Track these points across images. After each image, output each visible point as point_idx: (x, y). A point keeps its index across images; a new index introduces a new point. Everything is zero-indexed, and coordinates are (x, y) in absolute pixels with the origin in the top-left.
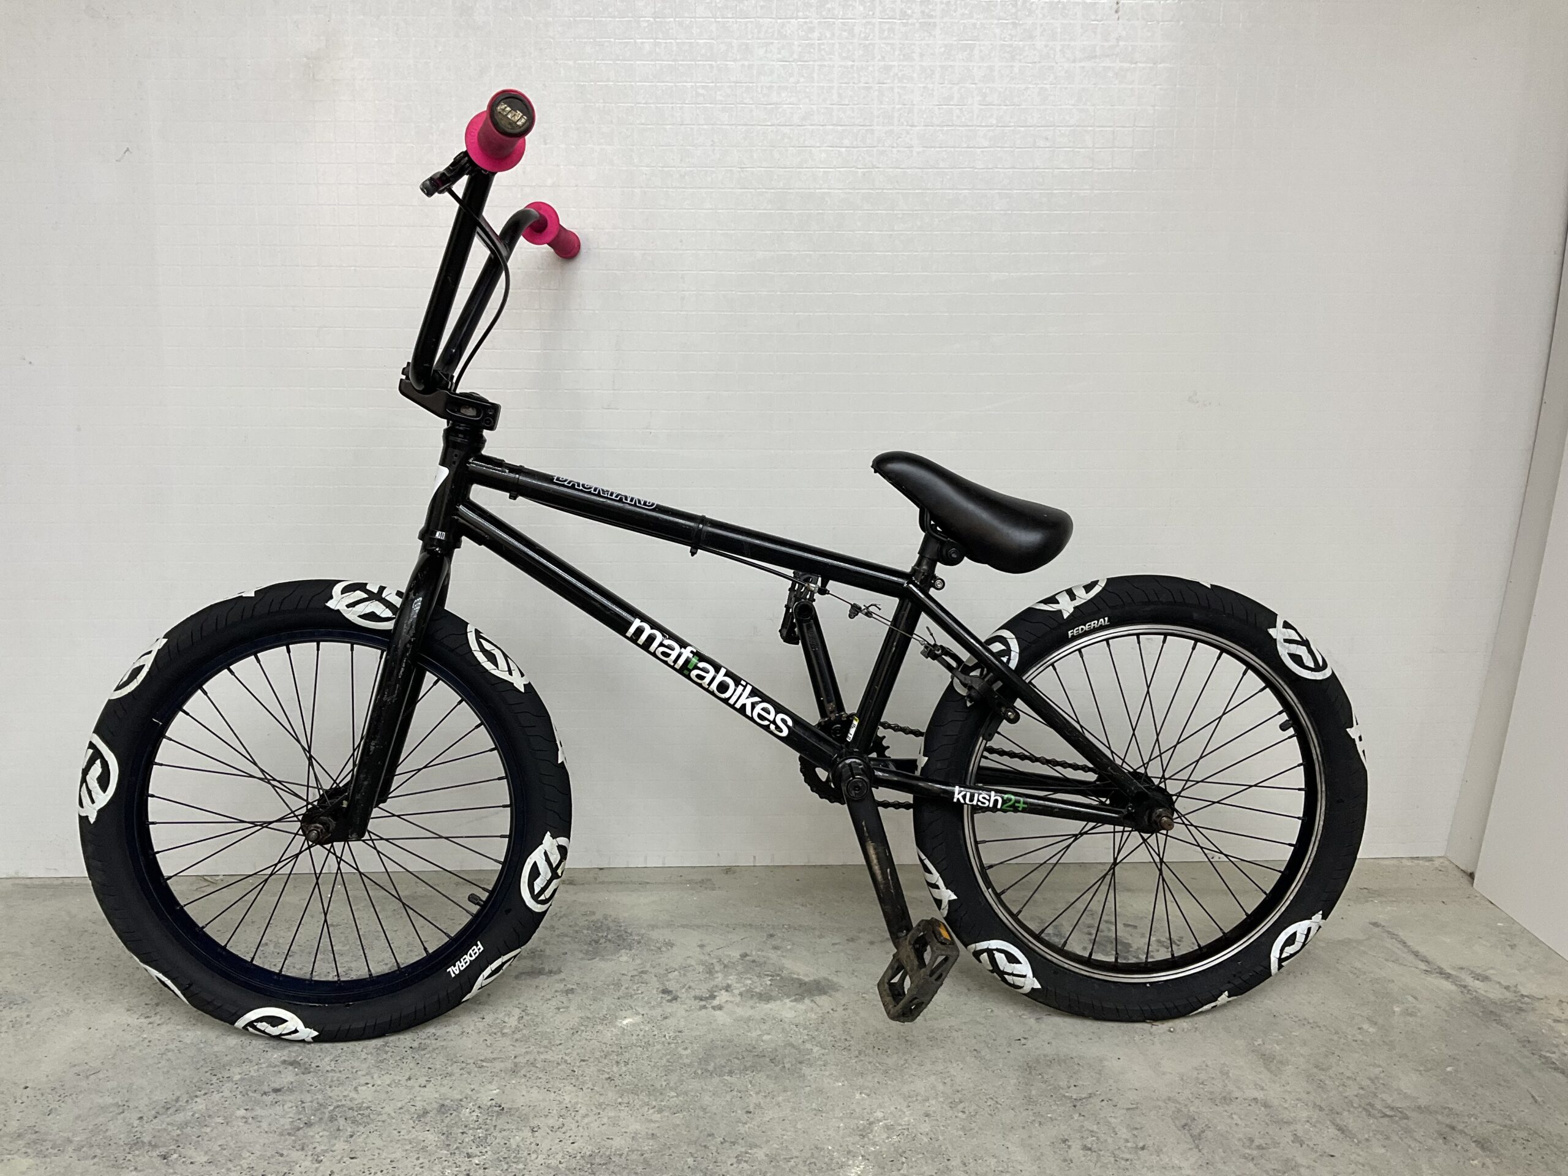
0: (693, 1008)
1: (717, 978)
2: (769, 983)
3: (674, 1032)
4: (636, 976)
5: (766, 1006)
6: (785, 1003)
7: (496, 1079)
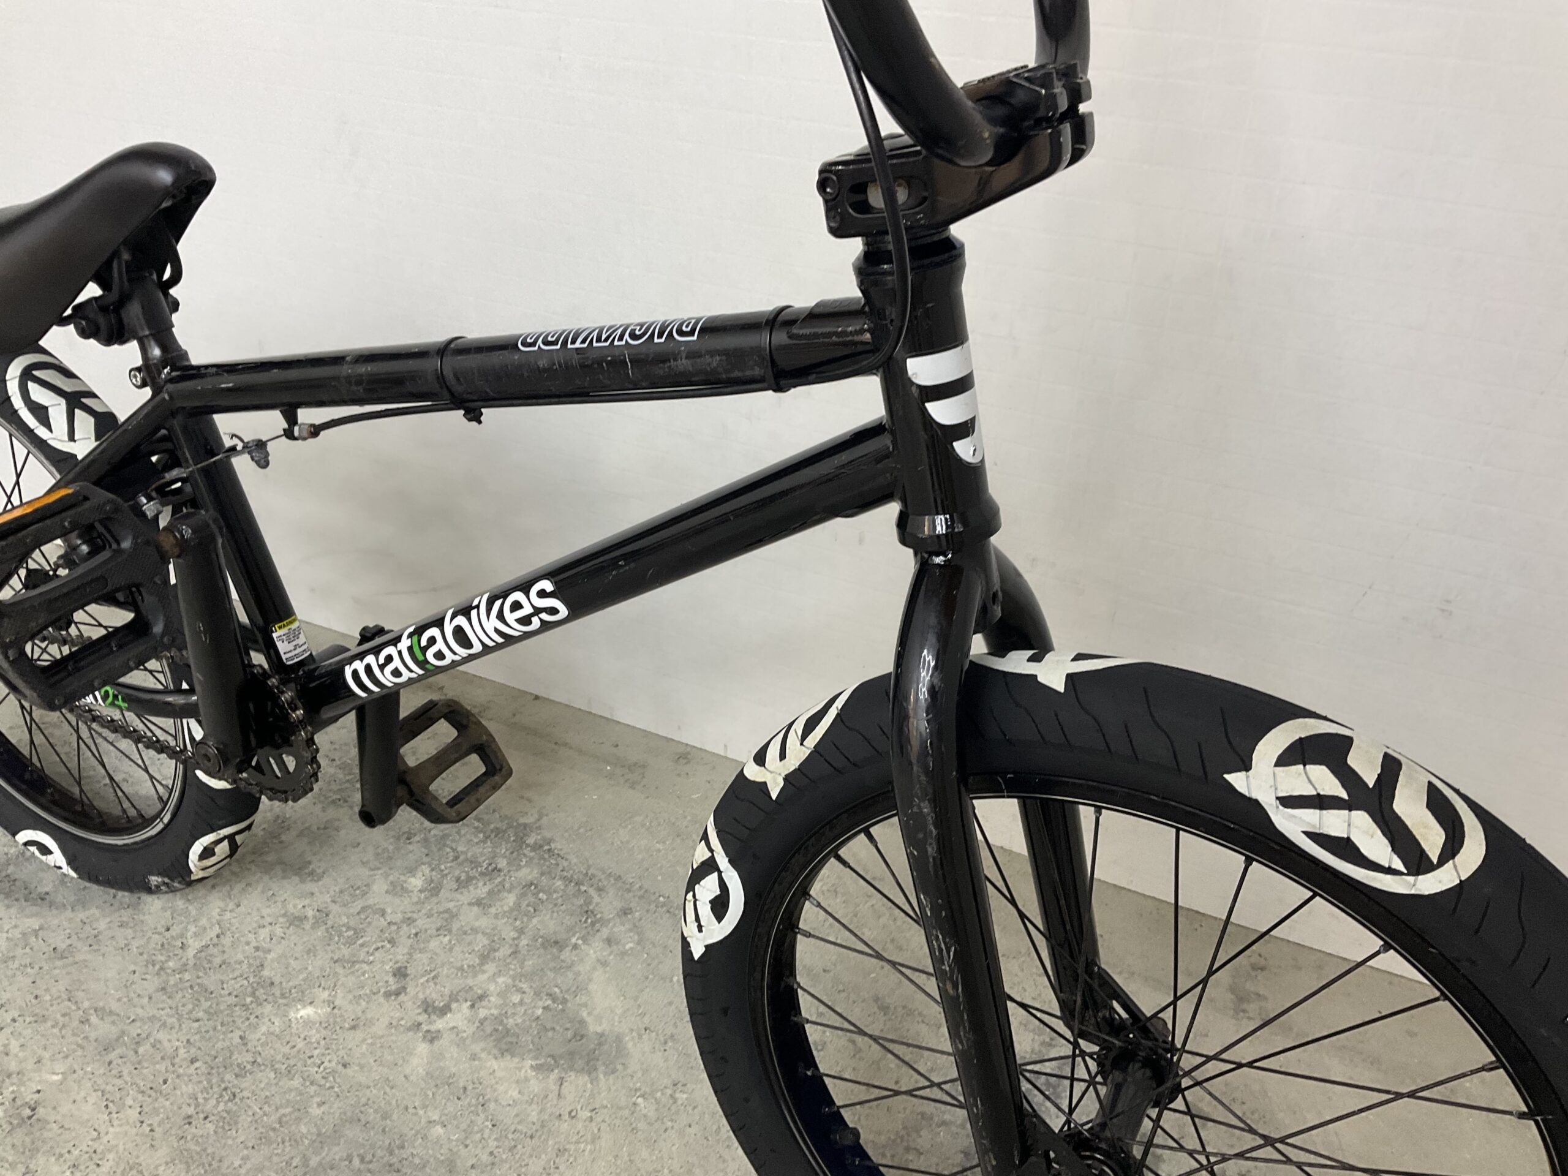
0: (403, 1022)
1: (484, 972)
2: (539, 1012)
3: (338, 1063)
4: (395, 924)
5: (494, 1064)
6: (520, 1069)
7: (79, 1052)
